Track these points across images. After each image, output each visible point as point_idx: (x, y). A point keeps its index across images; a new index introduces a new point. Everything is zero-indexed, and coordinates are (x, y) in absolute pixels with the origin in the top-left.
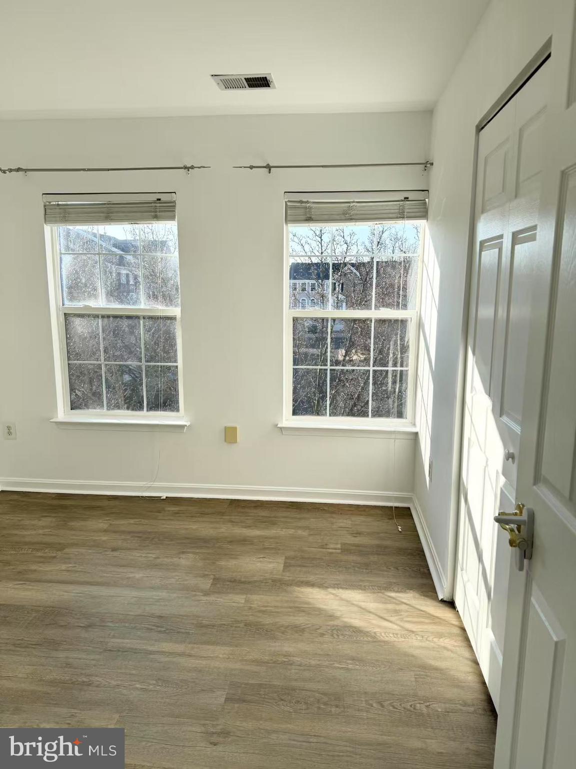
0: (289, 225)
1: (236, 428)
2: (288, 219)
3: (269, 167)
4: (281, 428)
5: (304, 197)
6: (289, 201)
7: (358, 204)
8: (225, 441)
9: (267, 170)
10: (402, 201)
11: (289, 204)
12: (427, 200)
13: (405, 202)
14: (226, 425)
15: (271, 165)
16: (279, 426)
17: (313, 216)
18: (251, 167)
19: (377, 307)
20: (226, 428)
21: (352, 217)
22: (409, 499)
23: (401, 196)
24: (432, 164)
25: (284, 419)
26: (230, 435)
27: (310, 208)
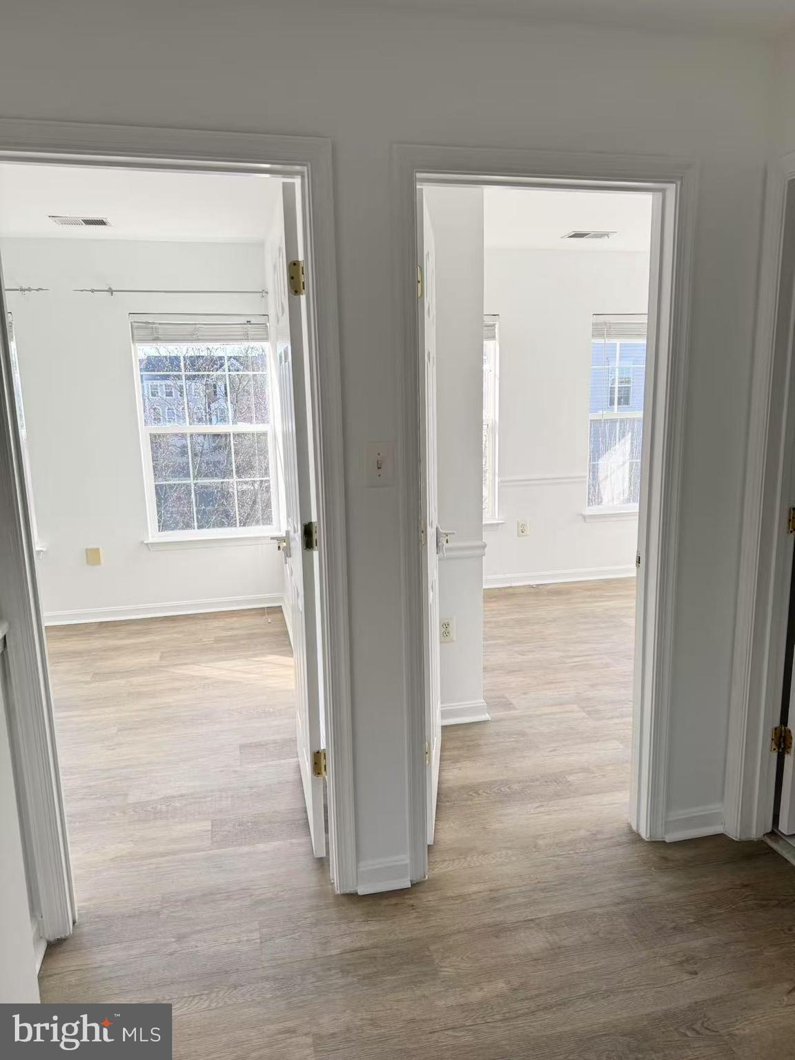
0: (137, 344)
1: (97, 550)
2: (135, 339)
3: (111, 291)
4: (147, 544)
5: (150, 319)
6: (135, 322)
7: (204, 326)
8: (88, 563)
9: (110, 293)
10: (245, 324)
11: (134, 324)
12: (268, 324)
13: (247, 326)
14: (86, 547)
15: (113, 289)
16: (145, 542)
17: (160, 336)
18: (93, 291)
19: (234, 423)
20: (87, 550)
21: (200, 338)
22: (281, 599)
23: (243, 320)
24: (267, 293)
25: (150, 535)
26: (93, 556)
27: (156, 329)
